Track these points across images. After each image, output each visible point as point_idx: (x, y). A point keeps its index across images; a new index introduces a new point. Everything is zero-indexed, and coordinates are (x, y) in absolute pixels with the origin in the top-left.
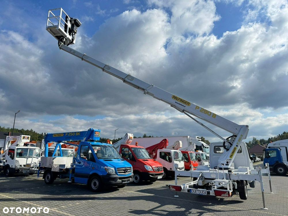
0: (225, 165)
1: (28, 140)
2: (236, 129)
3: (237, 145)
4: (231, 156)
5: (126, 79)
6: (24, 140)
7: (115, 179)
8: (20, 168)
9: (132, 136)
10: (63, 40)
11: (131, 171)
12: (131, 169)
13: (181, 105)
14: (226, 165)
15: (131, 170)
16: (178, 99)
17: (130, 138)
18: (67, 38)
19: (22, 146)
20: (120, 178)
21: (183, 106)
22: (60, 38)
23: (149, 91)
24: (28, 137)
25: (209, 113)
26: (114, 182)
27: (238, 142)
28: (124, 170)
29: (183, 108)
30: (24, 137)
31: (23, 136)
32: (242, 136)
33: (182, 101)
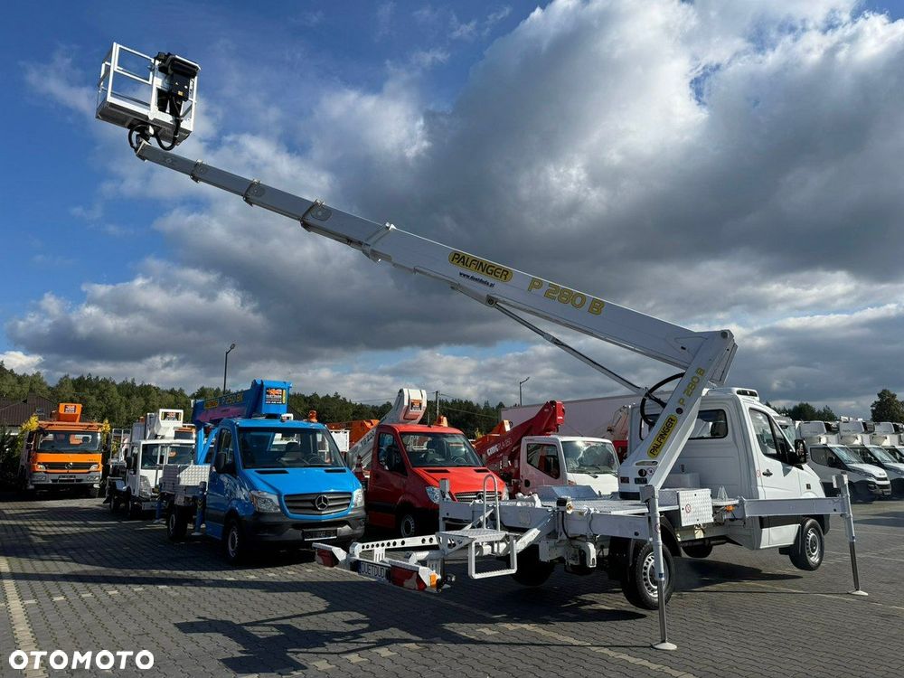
0: (632, 481)
1: (176, 421)
2: (683, 348)
3: (681, 406)
4: (655, 450)
5: (310, 220)
6: (166, 421)
7: (276, 528)
8: (152, 497)
9: (419, 398)
10: (146, 132)
11: (348, 504)
12: (350, 499)
13: (481, 281)
14: (637, 481)
15: (348, 502)
16: (469, 263)
17: (412, 404)
18: (153, 121)
19: (169, 438)
20: (298, 526)
21: (487, 284)
22: (139, 125)
23: (375, 249)
24: (177, 414)
25: (578, 301)
26: (272, 537)
27: (685, 396)
28: (313, 502)
29: (484, 291)
30: (166, 415)
31: (162, 411)
32: (701, 371)
33: (482, 266)
